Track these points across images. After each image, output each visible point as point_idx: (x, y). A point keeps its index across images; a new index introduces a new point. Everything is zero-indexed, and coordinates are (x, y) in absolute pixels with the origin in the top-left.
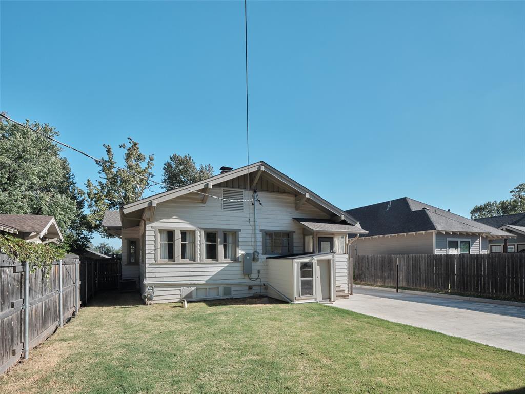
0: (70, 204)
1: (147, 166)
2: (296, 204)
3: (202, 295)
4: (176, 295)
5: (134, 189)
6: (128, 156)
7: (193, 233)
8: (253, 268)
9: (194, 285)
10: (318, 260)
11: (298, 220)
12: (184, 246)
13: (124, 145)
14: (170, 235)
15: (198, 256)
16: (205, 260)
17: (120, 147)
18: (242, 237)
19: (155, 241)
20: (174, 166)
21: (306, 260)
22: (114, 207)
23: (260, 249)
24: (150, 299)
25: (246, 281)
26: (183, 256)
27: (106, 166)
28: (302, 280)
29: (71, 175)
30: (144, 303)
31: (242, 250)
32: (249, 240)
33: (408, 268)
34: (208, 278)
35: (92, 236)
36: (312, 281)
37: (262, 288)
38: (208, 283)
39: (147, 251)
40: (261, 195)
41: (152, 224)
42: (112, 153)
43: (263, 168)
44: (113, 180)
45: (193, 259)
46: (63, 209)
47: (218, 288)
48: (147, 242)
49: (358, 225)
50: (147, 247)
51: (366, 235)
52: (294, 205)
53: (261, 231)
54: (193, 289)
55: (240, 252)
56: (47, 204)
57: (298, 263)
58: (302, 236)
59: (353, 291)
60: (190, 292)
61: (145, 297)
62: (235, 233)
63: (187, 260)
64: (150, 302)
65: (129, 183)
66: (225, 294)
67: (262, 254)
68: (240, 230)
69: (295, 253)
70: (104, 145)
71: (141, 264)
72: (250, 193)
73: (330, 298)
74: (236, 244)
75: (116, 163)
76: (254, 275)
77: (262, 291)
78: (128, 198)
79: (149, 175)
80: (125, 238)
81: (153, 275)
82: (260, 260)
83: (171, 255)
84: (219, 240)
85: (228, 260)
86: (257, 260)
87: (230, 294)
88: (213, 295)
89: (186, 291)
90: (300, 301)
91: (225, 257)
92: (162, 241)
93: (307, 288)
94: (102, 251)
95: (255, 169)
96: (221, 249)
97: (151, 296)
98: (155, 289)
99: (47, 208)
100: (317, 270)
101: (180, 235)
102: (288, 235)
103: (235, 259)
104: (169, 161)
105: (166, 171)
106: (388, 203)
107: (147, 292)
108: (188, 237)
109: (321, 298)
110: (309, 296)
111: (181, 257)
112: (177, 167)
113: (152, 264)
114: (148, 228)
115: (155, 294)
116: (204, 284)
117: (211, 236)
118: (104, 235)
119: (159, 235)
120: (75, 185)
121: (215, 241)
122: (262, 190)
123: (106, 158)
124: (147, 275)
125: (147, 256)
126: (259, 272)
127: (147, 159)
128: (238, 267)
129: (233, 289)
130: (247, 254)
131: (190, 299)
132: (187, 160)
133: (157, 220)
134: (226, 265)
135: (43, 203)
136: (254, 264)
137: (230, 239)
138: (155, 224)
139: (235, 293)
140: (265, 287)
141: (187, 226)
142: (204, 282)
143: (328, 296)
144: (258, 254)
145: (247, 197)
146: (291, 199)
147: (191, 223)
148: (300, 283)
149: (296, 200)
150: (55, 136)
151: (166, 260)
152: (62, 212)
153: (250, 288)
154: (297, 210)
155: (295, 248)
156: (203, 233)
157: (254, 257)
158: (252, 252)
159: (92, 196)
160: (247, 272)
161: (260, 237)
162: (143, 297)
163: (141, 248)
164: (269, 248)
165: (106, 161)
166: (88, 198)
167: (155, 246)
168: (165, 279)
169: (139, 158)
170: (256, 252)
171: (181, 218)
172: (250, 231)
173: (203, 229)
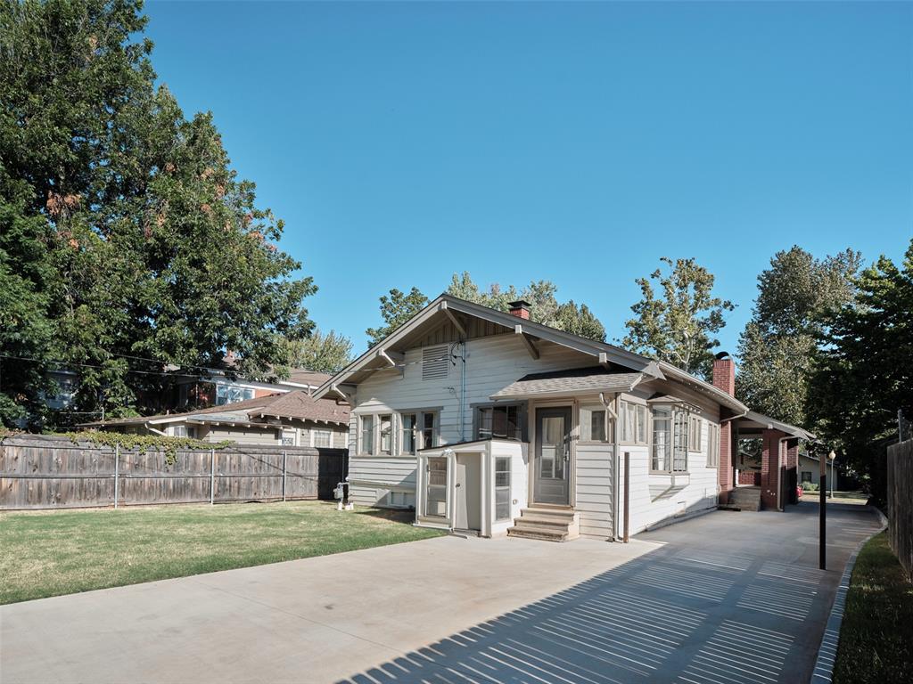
3: (398, 501)
4: (372, 497)
7: (390, 415)
9: (389, 486)
10: (458, 453)
14: (370, 421)
15: (394, 448)
16: (401, 453)
18: (444, 418)
19: (356, 431)
21: (437, 453)
26: (381, 448)
28: (431, 490)
31: (444, 438)
32: (455, 422)
34: (402, 478)
38: (401, 485)
39: (350, 442)
40: (470, 347)
43: (445, 305)
45: (389, 451)
48: (351, 432)
50: (350, 437)
53: (472, 405)
54: (388, 491)
55: (441, 442)
57: (424, 458)
60: (383, 495)
63: (383, 453)
68: (442, 408)
81: (354, 470)
83: (370, 447)
84: (417, 424)
89: (381, 493)
90: (425, 524)
92: (364, 430)
95: (436, 309)
96: (418, 437)
100: (456, 474)
101: (378, 421)
109: (466, 527)
110: (440, 519)
111: (379, 449)
113: (354, 457)
114: (351, 414)
116: (396, 486)
119: (361, 422)
121: (412, 426)
122: (477, 337)
124: (350, 470)
125: (350, 448)
131: (384, 503)
133: (358, 404)
138: (357, 409)
141: (384, 409)
142: (397, 483)
143: (478, 525)
147: (387, 404)
148: (426, 491)
151: (366, 453)
154: (536, 358)
156: (399, 415)
161: (469, 415)
167: (356, 436)
171: (379, 399)
172: (456, 409)
173: (398, 410)
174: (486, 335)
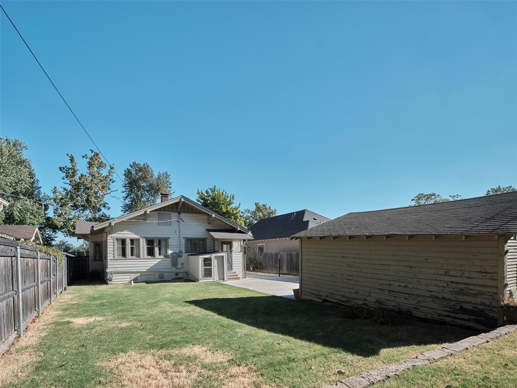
0: (38, 209)
1: (108, 174)
2: (208, 220)
3: (144, 279)
4: (127, 278)
5: (96, 193)
6: (90, 165)
7: (138, 240)
8: (179, 262)
9: (139, 272)
10: (215, 256)
11: (209, 230)
12: (132, 248)
13: (86, 155)
14: (123, 242)
15: (142, 255)
16: (146, 256)
17: (83, 157)
18: (170, 242)
19: (113, 246)
20: (134, 173)
21: (207, 256)
22: (77, 209)
23: (183, 250)
24: (111, 280)
25: (174, 269)
26: (132, 255)
27: (70, 173)
28: (205, 269)
29: (36, 180)
30: (107, 284)
31: (171, 250)
32: (176, 244)
33: (288, 261)
34: (148, 268)
35: (56, 235)
36: (211, 268)
37: (185, 274)
38: (148, 271)
39: (108, 252)
40: (183, 215)
41: (112, 235)
42: (75, 161)
43: (183, 200)
44: (77, 187)
45: (138, 256)
46: (32, 214)
47: (155, 274)
48: (108, 246)
49: (250, 233)
50: (108, 249)
51: (252, 240)
52: (207, 221)
53: (184, 238)
54: (139, 275)
55: (170, 252)
56: (18, 210)
57: (202, 258)
58: (213, 241)
59: (247, 275)
60: (136, 276)
61: (108, 279)
62: (166, 240)
63: (134, 257)
64: (110, 282)
65: (91, 190)
66: (159, 278)
67: (185, 253)
68: (170, 238)
69: (208, 251)
70: (67, 155)
71: (104, 260)
72: (176, 214)
73: (224, 279)
74: (167, 247)
75: (79, 170)
76: (179, 266)
77: (185, 276)
78: (91, 202)
79: (110, 180)
80: (92, 242)
81: (112, 266)
82: (183, 256)
83: (124, 254)
84: (155, 244)
85: (162, 257)
86: (181, 256)
87: (163, 278)
88: (152, 278)
89: (134, 276)
90: (203, 281)
91: (160, 254)
92: (118, 246)
93: (208, 273)
94: (62, 248)
95: (178, 201)
96: (157, 250)
97: (111, 279)
98: (114, 275)
99: (17, 213)
100: (215, 263)
101: (130, 242)
102: (203, 240)
103: (166, 256)
104: (129, 168)
105: (126, 177)
106: (293, 213)
107: (109, 276)
108: (135, 243)
109: (218, 279)
110: (209, 278)
111: (130, 255)
112: (136, 173)
113: (112, 260)
114: (109, 237)
115: (114, 278)
116: (145, 272)
117: (150, 242)
118: (67, 235)
119: (116, 242)
120: (40, 189)
121: (153, 245)
122: (184, 212)
123: (70, 166)
124: (109, 266)
125: (108, 255)
126: (183, 264)
127: (108, 168)
128: (168, 261)
129: (165, 275)
130: (174, 253)
131: (136, 280)
132: (145, 168)
133: (114, 233)
134: (160, 260)
135: (15, 208)
136: (179, 259)
137: (163, 243)
138: (113, 235)
139: (166, 277)
140: (187, 273)
141: (134, 236)
142: (145, 270)
143: (222, 278)
144: (182, 253)
145: (174, 217)
146: (205, 217)
147: (136, 234)
148: (203, 269)
149: (208, 218)
150: (23, 149)
151: (121, 257)
152: (31, 217)
153: (177, 274)
154: (209, 224)
155: (208, 249)
156: (144, 240)
157: (179, 255)
158: (178, 251)
159: (58, 201)
160: (174, 264)
161: (183, 242)
162: (106, 279)
163: (104, 249)
164: (190, 249)
165: (69, 169)
166: (54, 203)
167: (113, 249)
168: (120, 269)
169: (101, 165)
170: (180, 252)
171: (130, 231)
172: (176, 239)
173: (144, 237)
174: (192, 212)
